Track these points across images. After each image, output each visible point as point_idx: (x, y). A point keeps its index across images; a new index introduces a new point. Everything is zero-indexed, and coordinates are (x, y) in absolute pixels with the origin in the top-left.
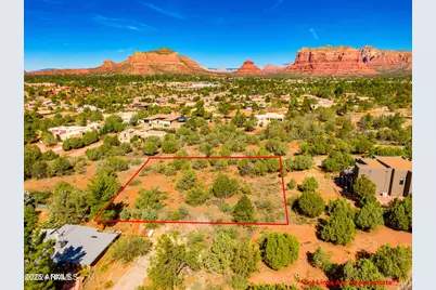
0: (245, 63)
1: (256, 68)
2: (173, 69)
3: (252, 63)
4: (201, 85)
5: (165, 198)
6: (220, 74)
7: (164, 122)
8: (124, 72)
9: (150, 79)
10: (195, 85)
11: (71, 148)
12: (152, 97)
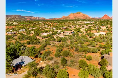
0: (105, 15)
1: (108, 17)
2: (81, 18)
3: (107, 15)
4: (88, 22)
5: (51, 54)
6: (95, 19)
7: (68, 33)
8: (67, 19)
9: (73, 20)
10: (86, 22)
11: (43, 38)
12: (71, 26)
